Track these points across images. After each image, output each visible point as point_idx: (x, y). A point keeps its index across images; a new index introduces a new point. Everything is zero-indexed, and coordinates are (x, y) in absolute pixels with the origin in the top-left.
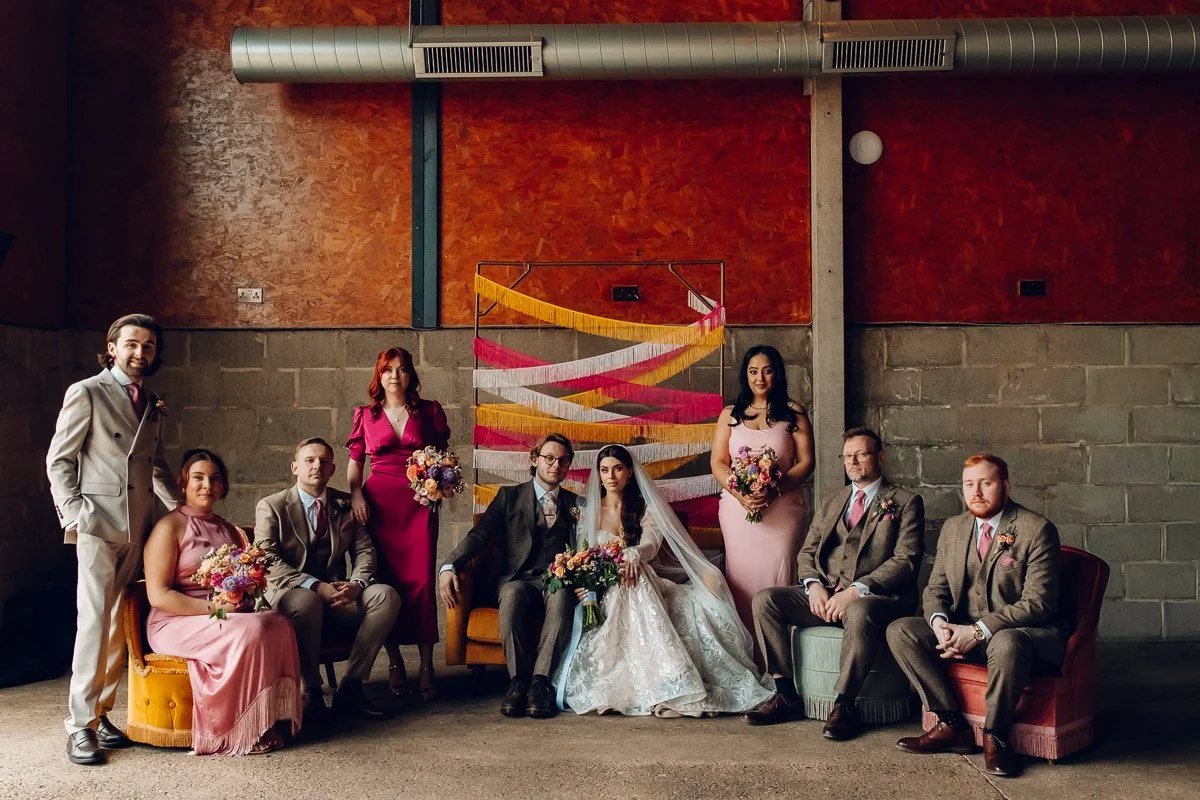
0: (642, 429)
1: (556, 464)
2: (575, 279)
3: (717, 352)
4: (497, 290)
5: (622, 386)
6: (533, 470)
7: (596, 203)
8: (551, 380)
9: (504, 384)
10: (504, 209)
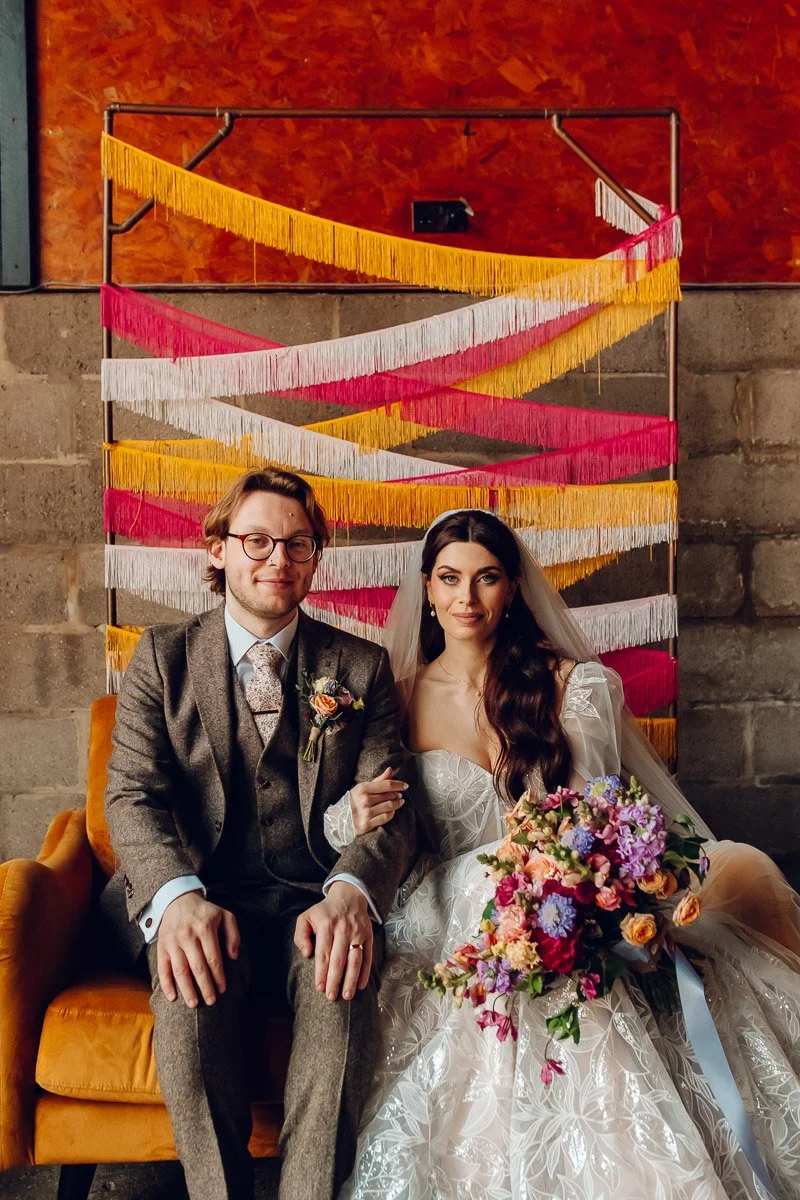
0: (493, 495)
1: (277, 556)
2: (334, 184)
3: (660, 319)
4: (155, 172)
5: (449, 397)
6: (218, 578)
7: (376, 19)
8: (284, 384)
9: (176, 393)
10: (176, 28)
